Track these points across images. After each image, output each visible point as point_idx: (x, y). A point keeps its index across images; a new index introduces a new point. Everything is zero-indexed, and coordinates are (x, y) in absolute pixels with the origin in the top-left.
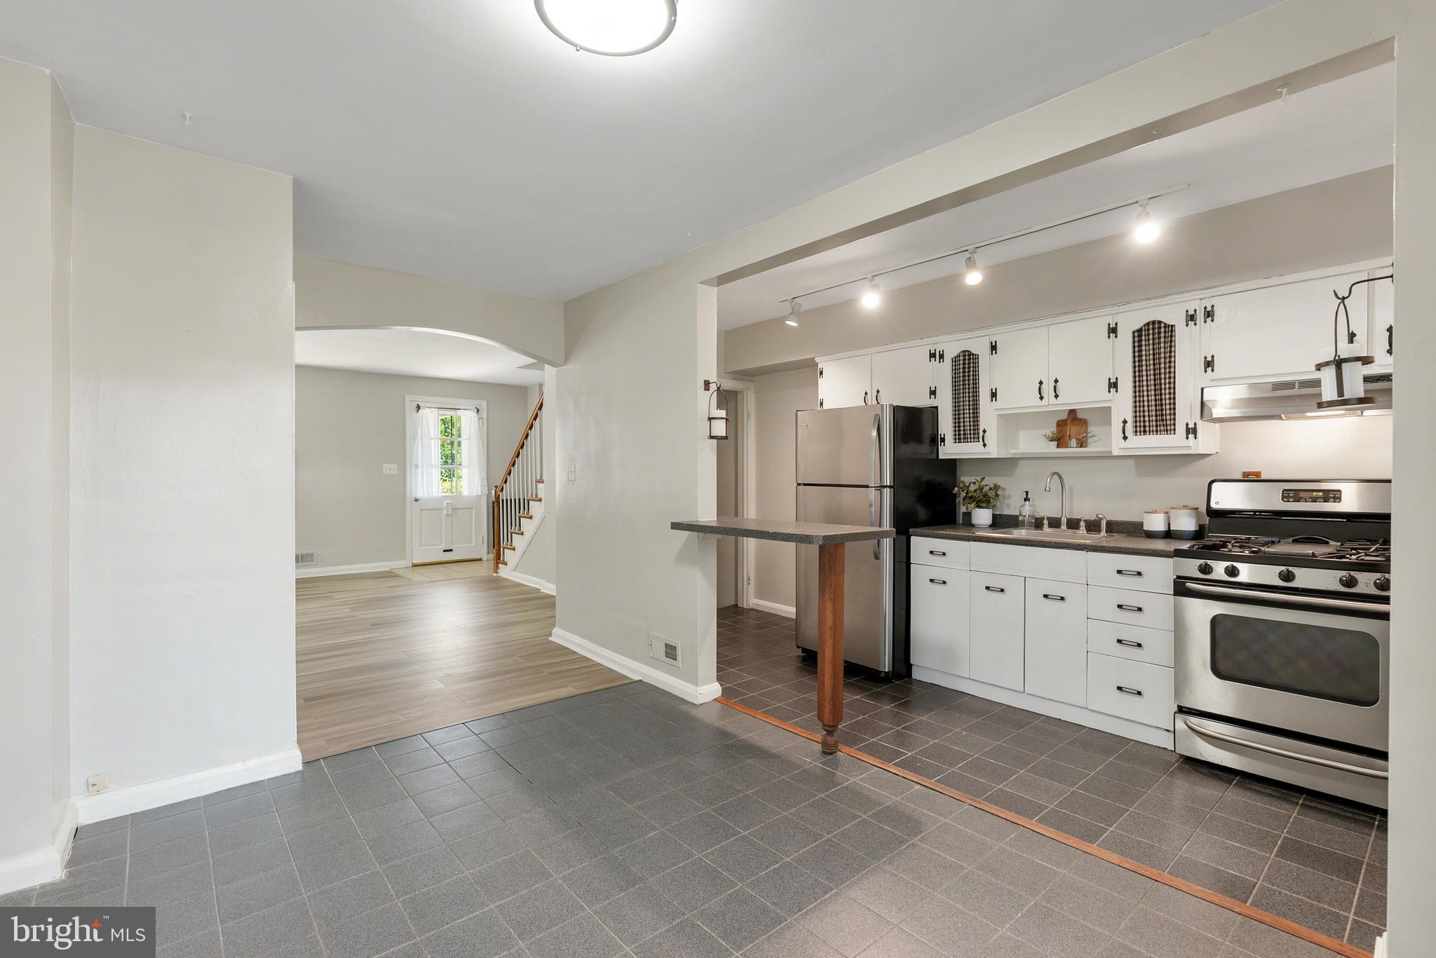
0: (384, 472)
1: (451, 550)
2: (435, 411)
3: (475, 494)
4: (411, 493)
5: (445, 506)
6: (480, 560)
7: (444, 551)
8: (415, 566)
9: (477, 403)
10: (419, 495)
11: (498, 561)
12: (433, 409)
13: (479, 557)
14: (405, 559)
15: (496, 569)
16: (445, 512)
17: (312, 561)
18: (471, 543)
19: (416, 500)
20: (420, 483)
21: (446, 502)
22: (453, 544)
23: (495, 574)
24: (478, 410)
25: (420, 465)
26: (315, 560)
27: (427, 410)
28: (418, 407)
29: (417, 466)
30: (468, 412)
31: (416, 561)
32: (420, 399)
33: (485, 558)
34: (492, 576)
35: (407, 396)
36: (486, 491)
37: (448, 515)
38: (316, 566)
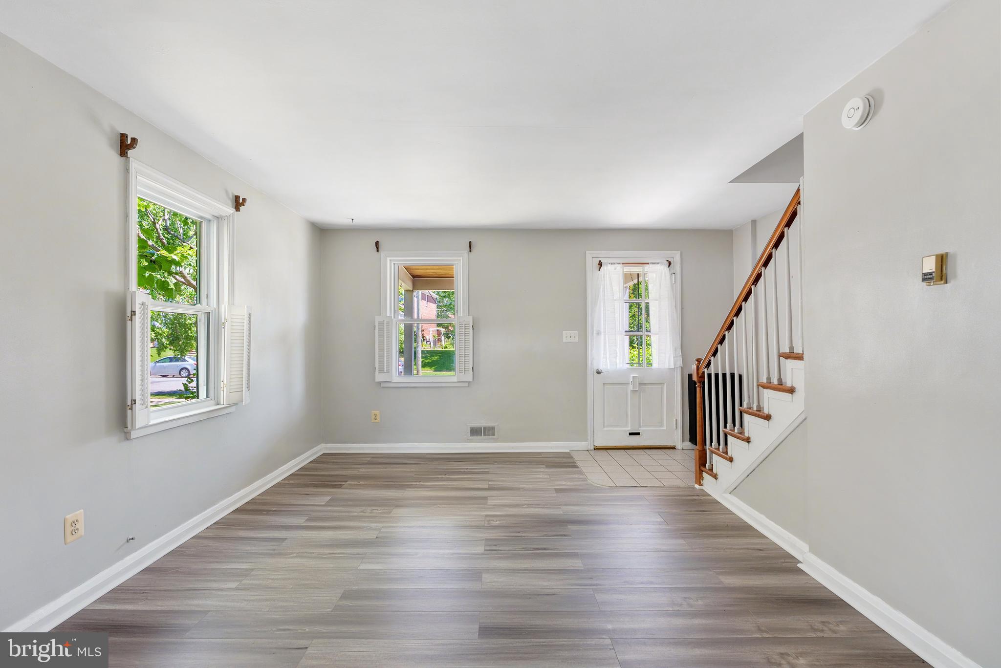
0: (564, 340)
1: (638, 434)
2: (620, 266)
3: (667, 366)
4: (592, 364)
5: (631, 380)
6: (673, 448)
7: (631, 434)
8: (597, 449)
9: (668, 254)
10: (601, 367)
11: (702, 468)
12: (616, 265)
13: (672, 445)
14: (586, 440)
15: (699, 479)
16: (631, 387)
17: (494, 434)
18: (662, 426)
19: (599, 372)
20: (602, 352)
21: (632, 376)
22: (640, 426)
23: (697, 486)
24: (670, 264)
25: (602, 331)
26: (496, 433)
27: (610, 266)
28: (600, 264)
29: (599, 333)
30: (658, 267)
31: (599, 444)
32: (601, 255)
33: (679, 446)
34: (694, 488)
35: (587, 252)
36: (680, 363)
37: (634, 392)
38: (497, 440)
